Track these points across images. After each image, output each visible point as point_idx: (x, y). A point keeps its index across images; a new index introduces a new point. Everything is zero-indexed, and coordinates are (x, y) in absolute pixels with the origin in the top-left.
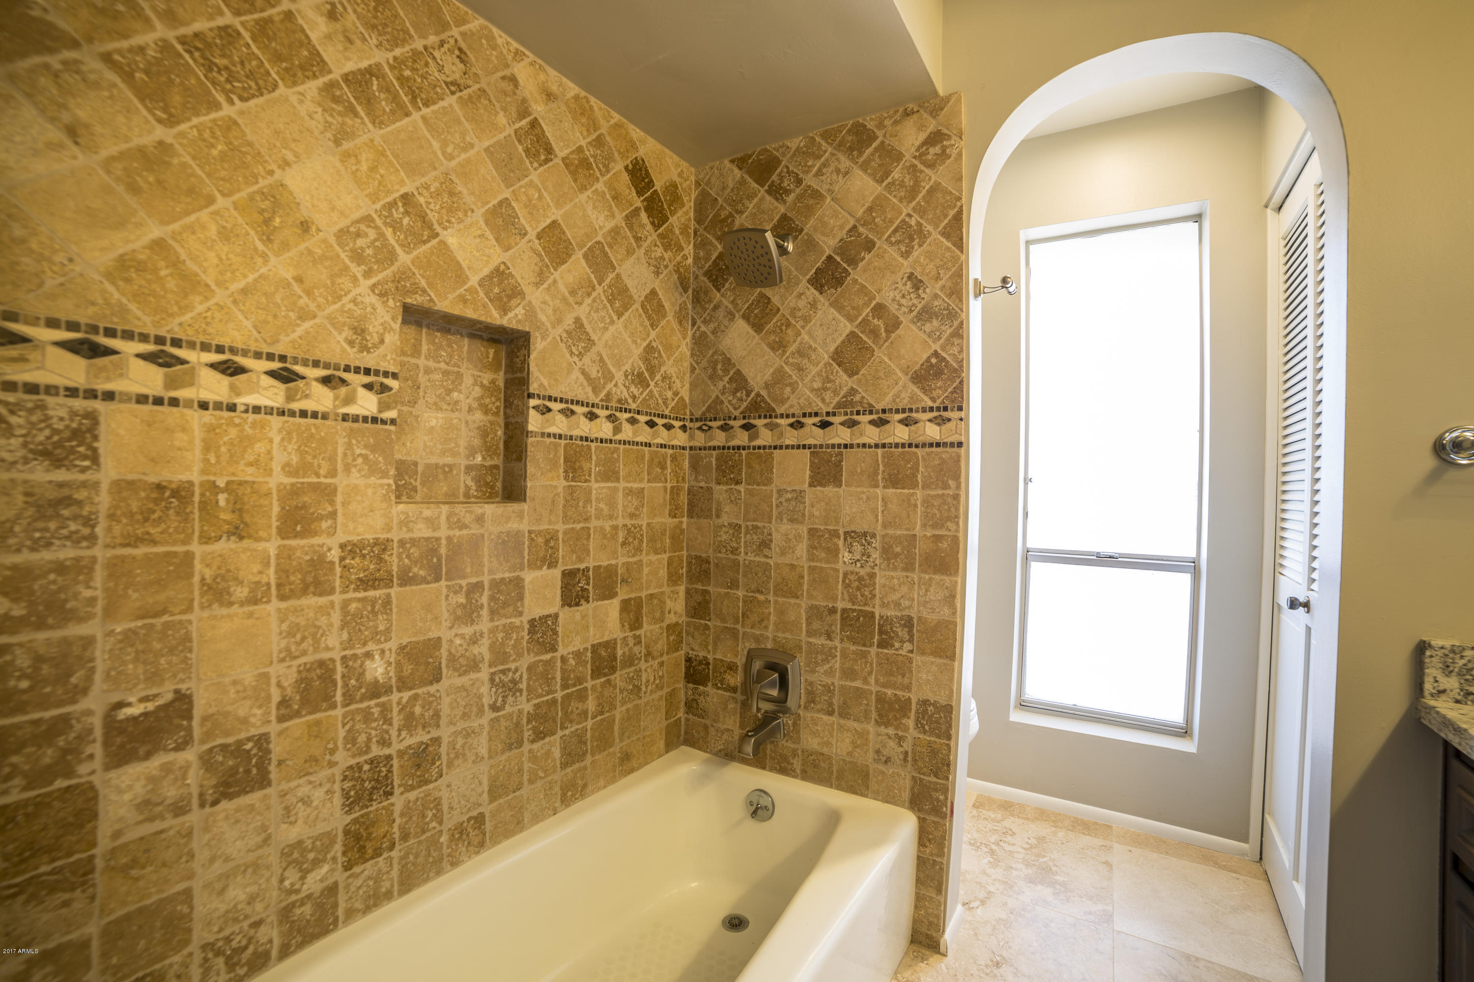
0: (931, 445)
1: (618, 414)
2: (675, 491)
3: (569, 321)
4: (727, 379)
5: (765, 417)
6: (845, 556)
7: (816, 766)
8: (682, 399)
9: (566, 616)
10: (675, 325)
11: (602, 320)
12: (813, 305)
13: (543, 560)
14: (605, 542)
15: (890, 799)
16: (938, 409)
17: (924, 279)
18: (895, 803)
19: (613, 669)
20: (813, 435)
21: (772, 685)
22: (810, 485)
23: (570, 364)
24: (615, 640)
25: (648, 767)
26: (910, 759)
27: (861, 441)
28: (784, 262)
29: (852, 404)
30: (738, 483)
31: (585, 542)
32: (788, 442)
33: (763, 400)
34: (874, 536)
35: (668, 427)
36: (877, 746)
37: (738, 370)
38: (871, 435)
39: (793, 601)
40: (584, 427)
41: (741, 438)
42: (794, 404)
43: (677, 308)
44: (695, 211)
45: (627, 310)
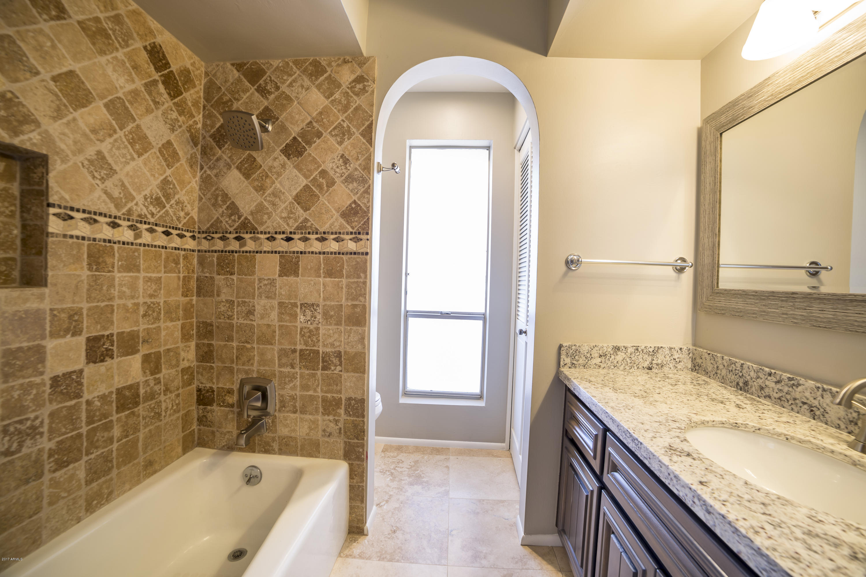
0: (351, 253)
1: (138, 225)
2: (186, 280)
3: (92, 152)
4: (225, 207)
5: (251, 233)
6: (302, 318)
7: (287, 445)
8: (192, 218)
9: (90, 370)
10: (187, 168)
11: (124, 156)
12: (283, 166)
13: (67, 331)
14: (128, 315)
15: (332, 456)
16: (355, 233)
17: (350, 159)
18: (335, 458)
19: (137, 404)
20: (281, 245)
21: (257, 400)
22: (279, 276)
23: (93, 185)
24: (138, 383)
25: (169, 467)
26: (342, 432)
27: (311, 250)
28: (265, 136)
29: (305, 227)
30: (232, 274)
31: (109, 315)
32: (265, 249)
33: (250, 222)
34: (318, 306)
35: (181, 236)
36: (324, 428)
37: (233, 202)
38: (317, 246)
39: (269, 347)
40: (107, 232)
41: (235, 245)
42: (270, 225)
43: (189, 157)
44: (204, 92)
45: (146, 152)
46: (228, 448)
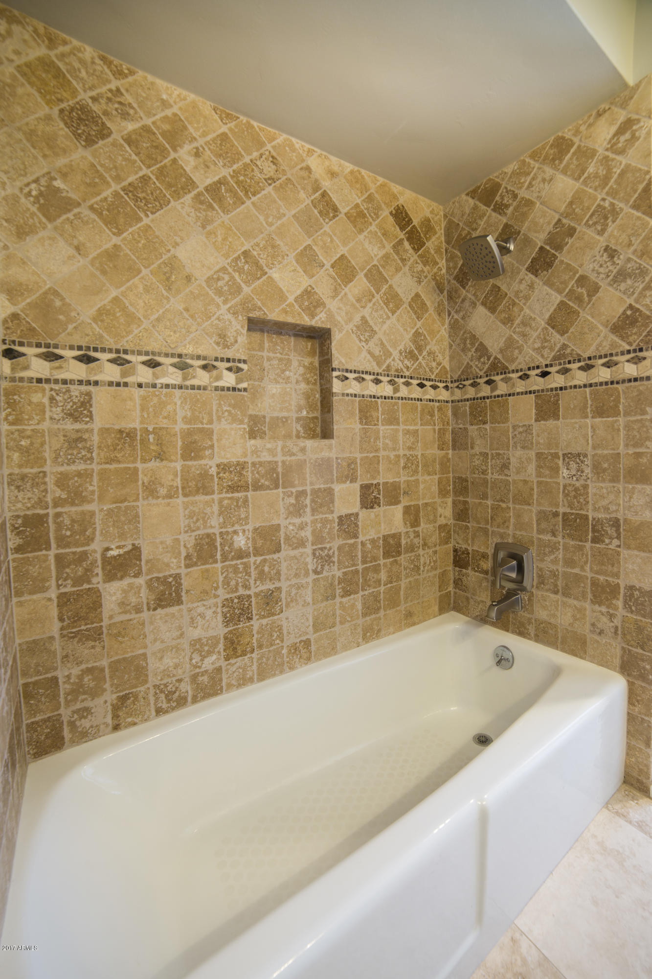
0: (630, 381)
1: (396, 379)
2: (442, 432)
3: (357, 319)
4: (473, 350)
5: (501, 374)
6: (564, 472)
7: (545, 632)
8: (444, 367)
9: (363, 515)
10: (436, 317)
11: (381, 316)
12: (531, 286)
13: (347, 477)
14: (391, 466)
15: (603, 662)
16: (635, 351)
18: (608, 667)
19: (399, 553)
20: (537, 383)
21: (511, 569)
22: (536, 421)
23: (360, 348)
24: (400, 533)
25: (425, 623)
26: (619, 632)
27: (573, 383)
28: (507, 258)
29: (564, 356)
30: (485, 423)
31: (376, 466)
32: (518, 390)
33: (499, 362)
34: (586, 456)
35: (435, 387)
36: (593, 620)
37: (481, 342)
38: (581, 378)
39: (526, 507)
40: (372, 389)
41: (486, 390)
42: (521, 362)
43: (436, 305)
44: (445, 235)
45: (398, 309)
46: (482, 619)
